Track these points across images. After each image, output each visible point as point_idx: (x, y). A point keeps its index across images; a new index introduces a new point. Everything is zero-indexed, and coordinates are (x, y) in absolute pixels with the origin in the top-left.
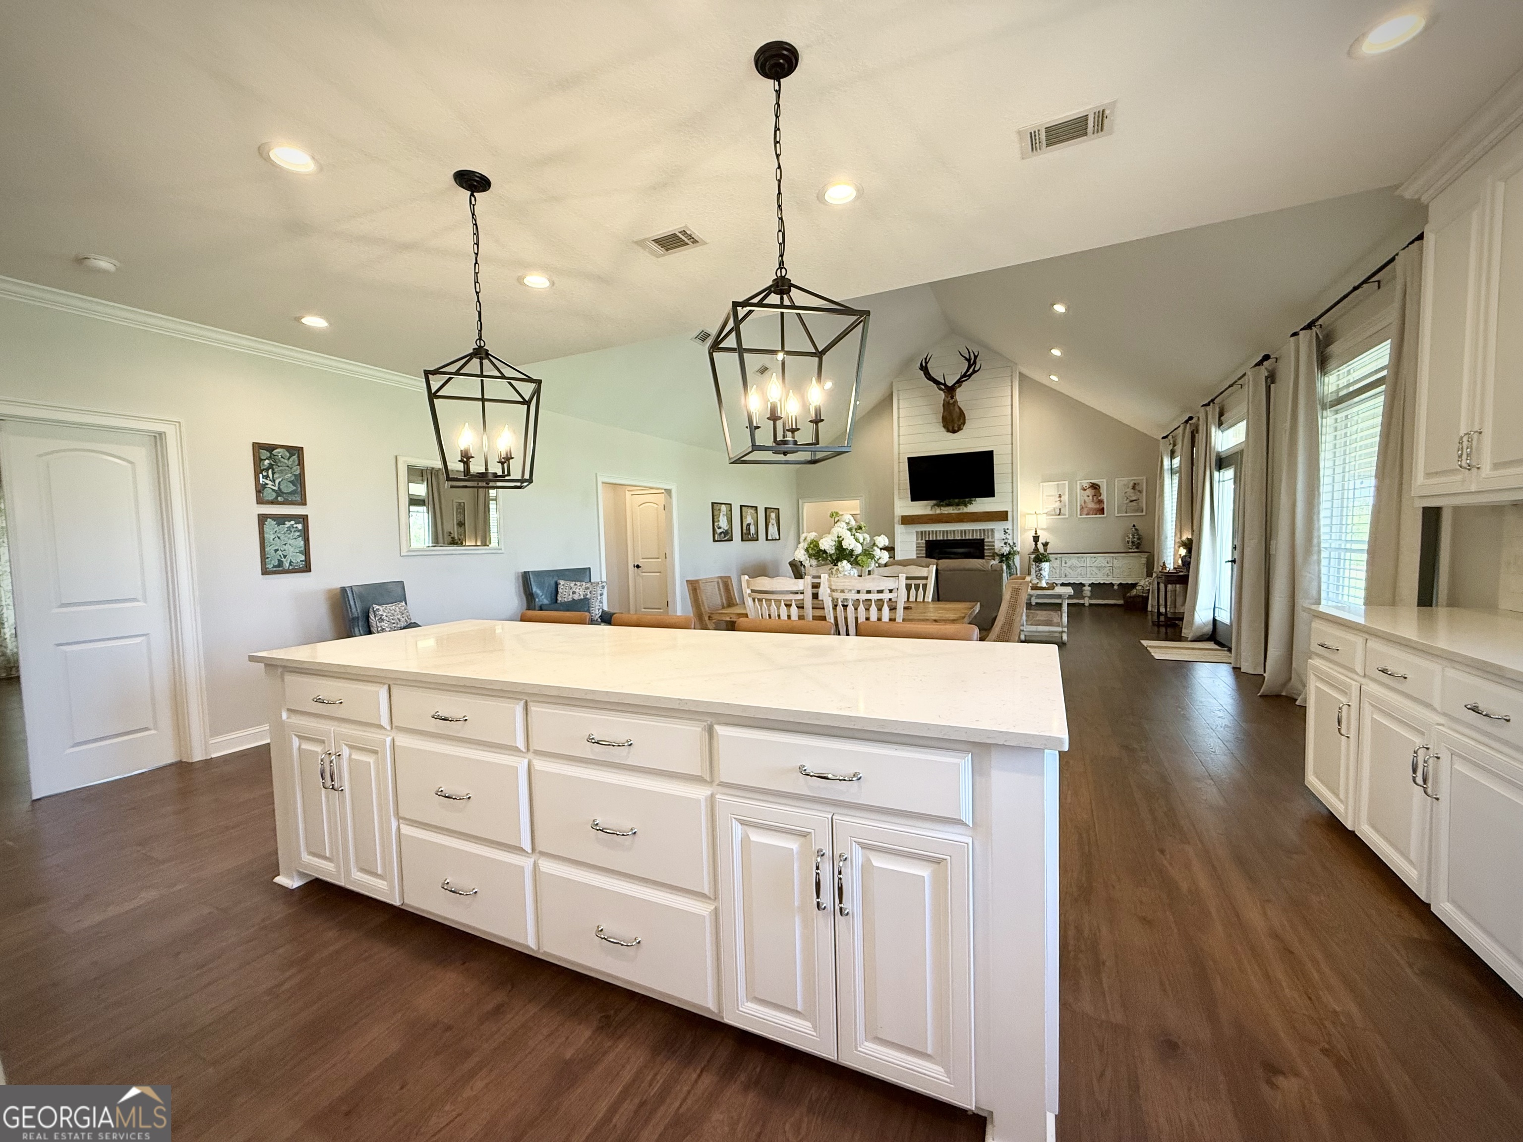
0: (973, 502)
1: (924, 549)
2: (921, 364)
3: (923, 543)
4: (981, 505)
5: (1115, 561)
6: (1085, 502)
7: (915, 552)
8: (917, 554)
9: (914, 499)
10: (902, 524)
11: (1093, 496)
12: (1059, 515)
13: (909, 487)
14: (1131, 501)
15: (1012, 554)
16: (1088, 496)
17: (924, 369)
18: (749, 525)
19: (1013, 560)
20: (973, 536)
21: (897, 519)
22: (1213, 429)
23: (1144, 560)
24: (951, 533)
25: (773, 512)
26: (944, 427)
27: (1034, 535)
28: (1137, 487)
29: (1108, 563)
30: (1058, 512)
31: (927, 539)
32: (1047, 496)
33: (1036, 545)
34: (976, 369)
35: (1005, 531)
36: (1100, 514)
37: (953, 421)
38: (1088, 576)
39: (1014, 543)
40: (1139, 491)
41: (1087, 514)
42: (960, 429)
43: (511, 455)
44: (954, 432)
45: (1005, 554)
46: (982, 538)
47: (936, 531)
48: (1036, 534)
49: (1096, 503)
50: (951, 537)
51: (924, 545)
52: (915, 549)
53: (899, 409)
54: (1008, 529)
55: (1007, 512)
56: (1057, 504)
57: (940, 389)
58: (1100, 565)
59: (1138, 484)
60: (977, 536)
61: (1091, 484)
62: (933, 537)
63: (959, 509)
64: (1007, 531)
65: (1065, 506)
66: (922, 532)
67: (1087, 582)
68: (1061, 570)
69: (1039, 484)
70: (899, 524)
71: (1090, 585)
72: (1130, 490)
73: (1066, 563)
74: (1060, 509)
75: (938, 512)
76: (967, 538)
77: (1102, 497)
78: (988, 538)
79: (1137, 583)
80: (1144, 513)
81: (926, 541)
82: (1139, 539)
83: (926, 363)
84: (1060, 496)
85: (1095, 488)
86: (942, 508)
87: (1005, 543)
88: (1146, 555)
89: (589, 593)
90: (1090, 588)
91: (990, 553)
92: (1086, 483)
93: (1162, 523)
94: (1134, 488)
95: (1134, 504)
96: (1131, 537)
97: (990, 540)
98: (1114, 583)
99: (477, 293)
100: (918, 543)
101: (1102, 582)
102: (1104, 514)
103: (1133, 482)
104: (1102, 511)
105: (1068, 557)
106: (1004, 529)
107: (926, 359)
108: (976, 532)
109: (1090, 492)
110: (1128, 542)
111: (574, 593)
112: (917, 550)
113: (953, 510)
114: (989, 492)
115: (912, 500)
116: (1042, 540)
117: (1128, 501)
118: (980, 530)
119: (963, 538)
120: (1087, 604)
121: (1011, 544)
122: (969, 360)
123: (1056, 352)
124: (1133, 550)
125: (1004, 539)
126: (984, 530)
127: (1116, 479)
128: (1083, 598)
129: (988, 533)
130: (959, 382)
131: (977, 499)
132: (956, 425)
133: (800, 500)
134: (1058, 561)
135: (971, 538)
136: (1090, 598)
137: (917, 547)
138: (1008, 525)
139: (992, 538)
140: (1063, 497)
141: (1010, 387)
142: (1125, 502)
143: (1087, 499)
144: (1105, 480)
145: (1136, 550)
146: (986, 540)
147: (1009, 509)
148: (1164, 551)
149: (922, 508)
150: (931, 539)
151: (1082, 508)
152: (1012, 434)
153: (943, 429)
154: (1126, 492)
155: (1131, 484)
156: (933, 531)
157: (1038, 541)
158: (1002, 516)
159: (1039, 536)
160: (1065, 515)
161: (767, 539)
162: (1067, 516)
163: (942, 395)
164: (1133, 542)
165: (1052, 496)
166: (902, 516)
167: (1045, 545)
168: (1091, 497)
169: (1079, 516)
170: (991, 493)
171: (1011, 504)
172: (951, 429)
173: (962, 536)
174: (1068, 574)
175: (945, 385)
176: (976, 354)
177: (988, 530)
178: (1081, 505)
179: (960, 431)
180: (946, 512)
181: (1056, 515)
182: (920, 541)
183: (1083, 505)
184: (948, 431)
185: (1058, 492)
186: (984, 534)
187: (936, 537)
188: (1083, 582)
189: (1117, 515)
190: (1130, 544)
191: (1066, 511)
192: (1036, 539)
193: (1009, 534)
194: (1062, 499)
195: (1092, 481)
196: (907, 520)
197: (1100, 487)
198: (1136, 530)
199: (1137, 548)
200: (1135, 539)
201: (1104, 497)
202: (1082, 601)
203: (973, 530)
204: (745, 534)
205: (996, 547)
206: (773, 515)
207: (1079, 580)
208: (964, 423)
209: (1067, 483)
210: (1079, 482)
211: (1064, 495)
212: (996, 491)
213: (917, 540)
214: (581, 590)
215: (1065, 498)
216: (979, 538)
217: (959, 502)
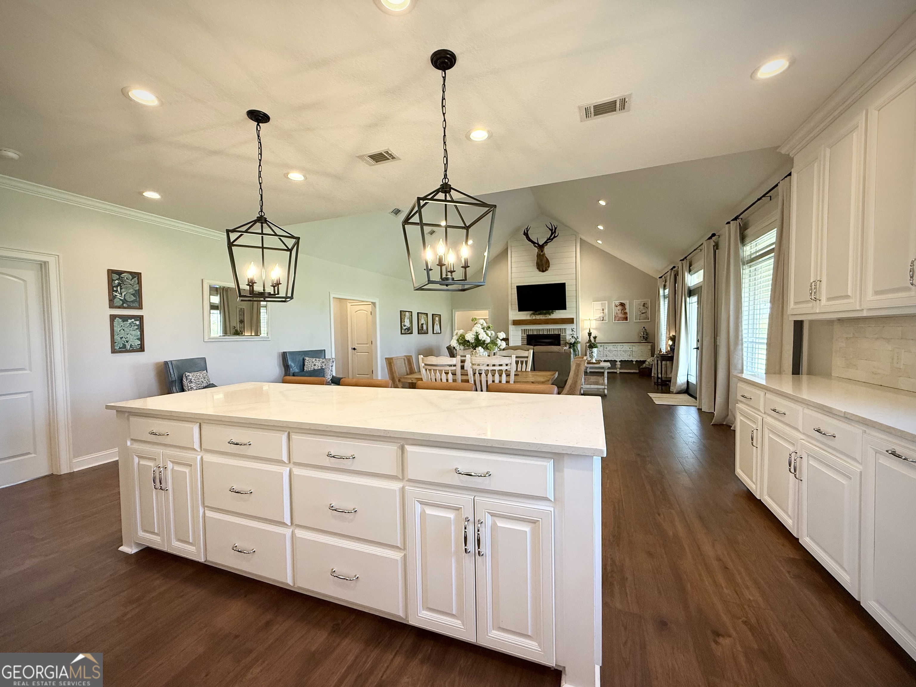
0: (554, 313)
1: (526, 340)
2: (524, 231)
3: (525, 336)
4: (558, 314)
5: (634, 348)
6: (617, 313)
7: (521, 341)
8: (522, 342)
9: (520, 309)
10: (513, 325)
11: (621, 310)
12: (602, 321)
13: (517, 303)
14: (643, 313)
15: (576, 343)
16: (619, 310)
17: (526, 234)
18: (422, 324)
19: (577, 346)
20: (554, 332)
21: (510, 322)
22: (686, 274)
23: (649, 347)
24: (541, 330)
25: (437, 317)
26: (538, 268)
27: (588, 332)
28: (645, 305)
29: (630, 349)
30: (602, 319)
31: (528, 334)
32: (596, 309)
33: (590, 338)
34: (556, 235)
35: (572, 330)
36: (625, 321)
37: (542, 265)
38: (619, 356)
39: (577, 337)
40: (647, 307)
41: (618, 321)
42: (546, 270)
43: (280, 282)
44: (543, 271)
45: (572, 343)
46: (559, 333)
47: (533, 329)
48: (590, 331)
49: (623, 314)
50: (541, 333)
51: (526, 337)
52: (521, 339)
53: (511, 257)
54: (574, 329)
55: (573, 319)
56: (602, 314)
57: (535, 246)
58: (625, 350)
59: (646, 304)
60: (556, 332)
61: (620, 303)
62: (531, 333)
63: (546, 317)
64: (573, 330)
65: (606, 315)
66: (525, 330)
67: (618, 360)
68: (603, 353)
69: (591, 302)
70: (511, 325)
71: (620, 361)
72: (642, 307)
73: (606, 349)
74: (603, 317)
75: (534, 318)
76: (551, 333)
77: (626, 311)
78: (563, 333)
79: (646, 360)
80: (649, 320)
81: (527, 335)
82: (647, 335)
83: (527, 231)
84: (603, 310)
85: (623, 306)
86: (536, 316)
87: (572, 337)
88: (650, 344)
89: (324, 366)
90: (620, 363)
91: (563, 342)
92: (617, 303)
93: (660, 326)
94: (644, 306)
95: (644, 315)
96: (642, 334)
97: (564, 335)
98: (633, 360)
99: (260, 183)
100: (522, 336)
101: (626, 360)
102: (627, 320)
103: (644, 302)
104: (626, 319)
105: (608, 345)
106: (572, 328)
107: (527, 229)
108: (556, 331)
109: (620, 308)
110: (641, 337)
111: (315, 365)
112: (522, 340)
113: (543, 317)
114: (563, 306)
115: (519, 311)
116: (593, 335)
117: (641, 313)
118: (558, 329)
119: (548, 333)
120: (618, 372)
121: (576, 337)
122: (552, 230)
123: (601, 227)
124: (643, 341)
125: (571, 335)
126: (560, 329)
127: (634, 301)
128: (616, 369)
129: (563, 331)
130: (546, 243)
131: (556, 311)
132: (544, 268)
133: (453, 310)
134: (602, 348)
135: (553, 333)
136: (620, 369)
137: (522, 338)
138: (574, 326)
139: (565, 334)
140: (605, 310)
141: (575, 246)
142: (639, 314)
143: (618, 311)
144: (628, 301)
145: (645, 341)
146: (561, 335)
147: (574, 317)
148: (661, 342)
149: (525, 316)
150: (530, 334)
151: (615, 317)
152: (576, 274)
153: (537, 270)
154: (640, 308)
155: (642, 304)
156: (531, 329)
157: (591, 335)
158: (570, 321)
159: (591, 333)
160: (606, 321)
161: (433, 333)
162: (607, 322)
163: (536, 250)
164: (643, 337)
165: (599, 309)
166: (513, 320)
167: (595, 338)
168: (620, 311)
169: (614, 322)
170: (565, 308)
171: (575, 314)
172: (541, 269)
173: (547, 332)
174: (607, 354)
175: (538, 244)
176: (556, 227)
177: (562, 329)
178: (615, 315)
179: (547, 271)
180: (538, 318)
181: (601, 321)
182: (523, 335)
183: (616, 316)
184: (540, 271)
185: (602, 307)
186: (560, 331)
187: (533, 333)
188: (616, 360)
189: (634, 321)
190: (642, 338)
191: (606, 318)
192: (590, 334)
193: (574, 332)
194: (604, 311)
195: (621, 301)
196: (516, 323)
197: (625, 305)
198: (645, 330)
199: (646, 340)
200: (645, 335)
201: (627, 311)
202: (615, 371)
203: (554, 329)
204: (420, 330)
205: (567, 339)
206: (437, 319)
207: (613, 358)
208: (549, 267)
209: (607, 302)
210: (613, 302)
211: (605, 309)
212: (567, 307)
213: (522, 334)
214: (319, 363)
215: (606, 311)
216: (557, 333)
217: (546, 312)
